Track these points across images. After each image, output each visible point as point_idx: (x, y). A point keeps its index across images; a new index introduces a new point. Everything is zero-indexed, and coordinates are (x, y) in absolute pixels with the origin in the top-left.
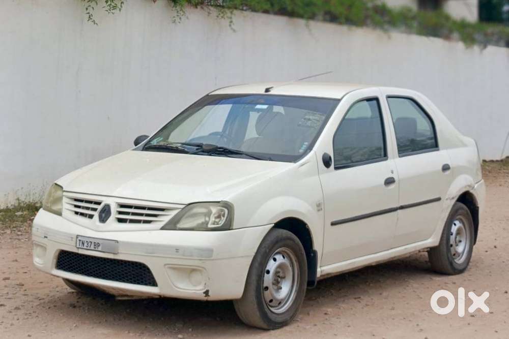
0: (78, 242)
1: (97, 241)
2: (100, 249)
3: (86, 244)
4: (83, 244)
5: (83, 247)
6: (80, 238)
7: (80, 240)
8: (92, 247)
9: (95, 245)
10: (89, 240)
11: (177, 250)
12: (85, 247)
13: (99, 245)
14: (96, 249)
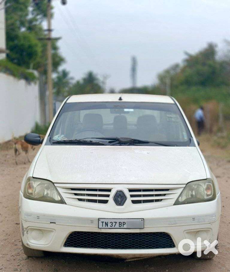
0: (101, 224)
1: (122, 221)
3: (109, 225)
5: (106, 227)
6: (102, 220)
7: (103, 222)
9: (119, 224)
10: (113, 221)
11: (194, 219)
13: (124, 223)
14: (122, 227)
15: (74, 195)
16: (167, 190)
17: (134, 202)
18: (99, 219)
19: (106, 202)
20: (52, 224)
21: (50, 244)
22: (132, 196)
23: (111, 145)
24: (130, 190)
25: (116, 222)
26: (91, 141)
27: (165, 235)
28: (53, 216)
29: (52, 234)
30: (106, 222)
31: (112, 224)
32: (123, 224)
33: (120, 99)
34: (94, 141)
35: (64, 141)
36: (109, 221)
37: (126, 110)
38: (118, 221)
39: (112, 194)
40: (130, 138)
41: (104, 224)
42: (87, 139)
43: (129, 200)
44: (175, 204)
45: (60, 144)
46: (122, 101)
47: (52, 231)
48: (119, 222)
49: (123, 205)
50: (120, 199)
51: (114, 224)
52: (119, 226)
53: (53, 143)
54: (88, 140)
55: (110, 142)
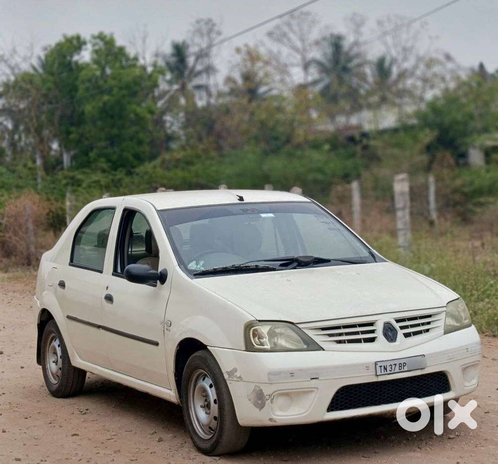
1: (402, 362)
2: (406, 368)
3: (388, 369)
4: (385, 369)
5: (386, 373)
6: (379, 364)
7: (381, 366)
8: (397, 370)
9: (400, 366)
10: (392, 363)
12: (389, 372)
14: (402, 370)
15: (328, 337)
16: (430, 316)
17: (407, 335)
18: (376, 364)
19: (372, 340)
20: (314, 380)
21: (309, 411)
22: (402, 328)
23: (291, 269)
24: (398, 321)
25: (396, 365)
26: (257, 266)
27: (441, 375)
28: (315, 369)
29: (312, 396)
30: (384, 366)
31: (391, 368)
32: (404, 366)
33: (241, 199)
34: (261, 265)
35: (215, 269)
36: (388, 364)
37: (263, 215)
38: (397, 362)
39: (379, 328)
40: (312, 257)
41: (383, 368)
42: (250, 263)
43: (400, 333)
44: (444, 334)
45: (205, 276)
46: (245, 202)
47: (312, 391)
48: (400, 364)
49: (395, 341)
50: (390, 333)
51: (393, 367)
52: (400, 369)
53: (195, 275)
54: (253, 264)
55: (281, 265)
